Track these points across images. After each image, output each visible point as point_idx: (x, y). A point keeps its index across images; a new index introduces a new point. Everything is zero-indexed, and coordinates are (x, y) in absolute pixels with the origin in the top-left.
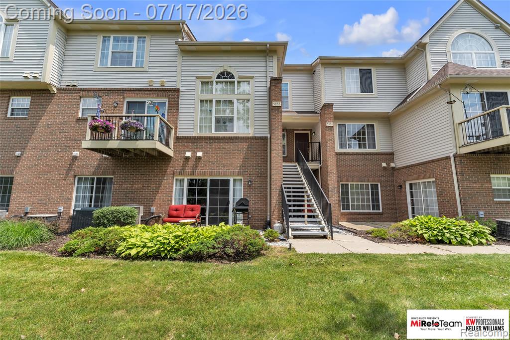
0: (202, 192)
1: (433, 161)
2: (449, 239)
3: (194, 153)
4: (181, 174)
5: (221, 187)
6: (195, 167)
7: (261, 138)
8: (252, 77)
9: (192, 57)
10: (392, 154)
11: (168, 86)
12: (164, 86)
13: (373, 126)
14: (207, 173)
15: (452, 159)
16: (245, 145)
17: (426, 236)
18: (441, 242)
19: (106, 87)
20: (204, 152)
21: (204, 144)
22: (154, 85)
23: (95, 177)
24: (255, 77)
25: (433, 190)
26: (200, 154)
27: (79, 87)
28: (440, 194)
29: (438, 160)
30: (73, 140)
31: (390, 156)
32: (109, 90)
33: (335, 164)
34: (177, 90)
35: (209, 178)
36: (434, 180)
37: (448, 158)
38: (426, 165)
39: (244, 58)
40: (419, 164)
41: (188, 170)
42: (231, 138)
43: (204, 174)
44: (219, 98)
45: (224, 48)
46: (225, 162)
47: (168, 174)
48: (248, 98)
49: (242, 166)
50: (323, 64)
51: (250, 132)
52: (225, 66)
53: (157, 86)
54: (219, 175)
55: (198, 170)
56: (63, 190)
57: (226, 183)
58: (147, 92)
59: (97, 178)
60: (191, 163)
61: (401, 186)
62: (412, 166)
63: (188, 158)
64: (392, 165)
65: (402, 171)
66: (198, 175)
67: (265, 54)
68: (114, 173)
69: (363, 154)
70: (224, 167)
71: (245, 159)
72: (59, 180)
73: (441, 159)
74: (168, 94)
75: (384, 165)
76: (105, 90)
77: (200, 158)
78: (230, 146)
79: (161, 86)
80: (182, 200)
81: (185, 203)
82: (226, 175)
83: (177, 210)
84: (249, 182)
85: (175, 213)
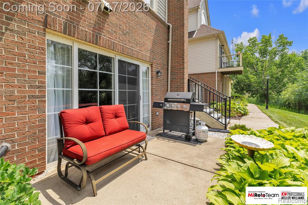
1: (203, 73)
6: (98, 27)
14: (116, 48)
29: (206, 73)
35: (117, 58)
37: (215, 73)
43: (112, 47)
49: (152, 51)
55: (104, 37)
60: (90, 16)
73: (209, 73)
77: (106, 13)
80: (67, 97)
81: (76, 105)
82: (138, 59)
83: (87, 122)
84: (158, 73)
85: (86, 130)
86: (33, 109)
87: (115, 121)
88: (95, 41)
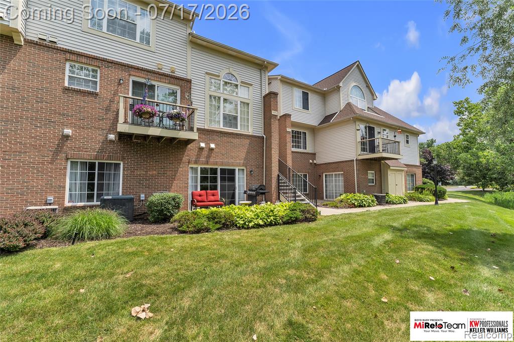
0: (214, 180)
1: (343, 162)
2: (365, 204)
3: (208, 144)
4: (196, 162)
5: (229, 175)
6: (208, 157)
7: (259, 137)
8: (251, 85)
9: (203, 51)
10: (315, 154)
11: (179, 74)
12: (174, 73)
13: (305, 133)
14: (219, 163)
15: (355, 162)
16: (247, 141)
17: (356, 203)
18: (362, 206)
19: (105, 57)
20: (216, 145)
21: (215, 137)
22: (163, 69)
23: (97, 162)
24: (253, 86)
25: (341, 178)
26: (213, 146)
27: (59, 46)
28: (346, 181)
29: (346, 161)
30: (60, 114)
31: (313, 155)
32: (109, 62)
33: (291, 160)
34: (189, 81)
35: (219, 168)
36: (343, 173)
37: (353, 160)
38: (338, 164)
39: (244, 66)
40: (334, 163)
41: (203, 159)
42: (237, 135)
43: (216, 164)
44: (226, 97)
45: (230, 52)
46: (233, 154)
47: (183, 162)
48: (248, 102)
49: (245, 159)
50: (281, 81)
51: (250, 131)
52: (231, 69)
53: (166, 71)
54: (229, 166)
55: (212, 160)
56: (51, 177)
57: (232, 172)
58: (158, 75)
59: (99, 163)
60: (205, 153)
61: (320, 176)
62: (329, 163)
63: (202, 149)
64: (315, 162)
65: (322, 166)
66: (211, 164)
67: (260, 68)
68: (123, 159)
69: (300, 153)
70: (232, 159)
71: (248, 153)
72: (43, 164)
73: (348, 161)
74: (181, 83)
75: (311, 161)
76: (104, 61)
77: (212, 149)
78: (236, 141)
79: (172, 72)
80: (196, 187)
81: (199, 190)
82: (233, 166)
83: (200, 196)
84: (251, 171)
85: (199, 198)
86: (185, 191)
87: (212, 197)
88: (207, 163)
